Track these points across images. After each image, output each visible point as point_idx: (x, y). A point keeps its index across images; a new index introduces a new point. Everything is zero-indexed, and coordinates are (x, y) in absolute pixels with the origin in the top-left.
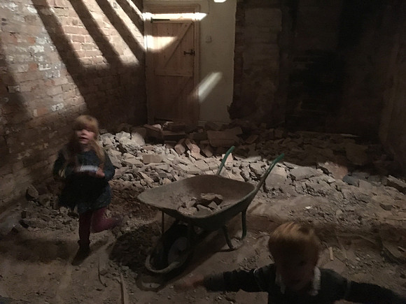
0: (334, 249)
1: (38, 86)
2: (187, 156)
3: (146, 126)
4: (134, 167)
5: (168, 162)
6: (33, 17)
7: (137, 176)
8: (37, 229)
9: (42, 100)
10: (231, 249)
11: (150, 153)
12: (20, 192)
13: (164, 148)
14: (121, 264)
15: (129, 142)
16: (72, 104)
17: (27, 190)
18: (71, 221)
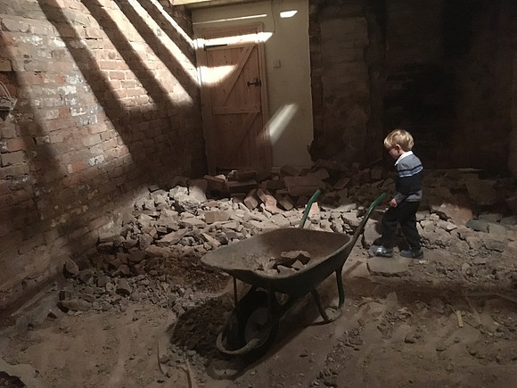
0: (464, 313)
1: (71, 135)
2: (261, 210)
3: (206, 177)
4: (195, 228)
5: (237, 219)
6: (62, 52)
7: (199, 239)
8: (79, 312)
9: (77, 152)
10: (327, 321)
11: (214, 209)
12: (57, 268)
13: (230, 202)
14: (185, 348)
15: (187, 198)
16: (113, 155)
17: (65, 265)
18: (120, 299)
